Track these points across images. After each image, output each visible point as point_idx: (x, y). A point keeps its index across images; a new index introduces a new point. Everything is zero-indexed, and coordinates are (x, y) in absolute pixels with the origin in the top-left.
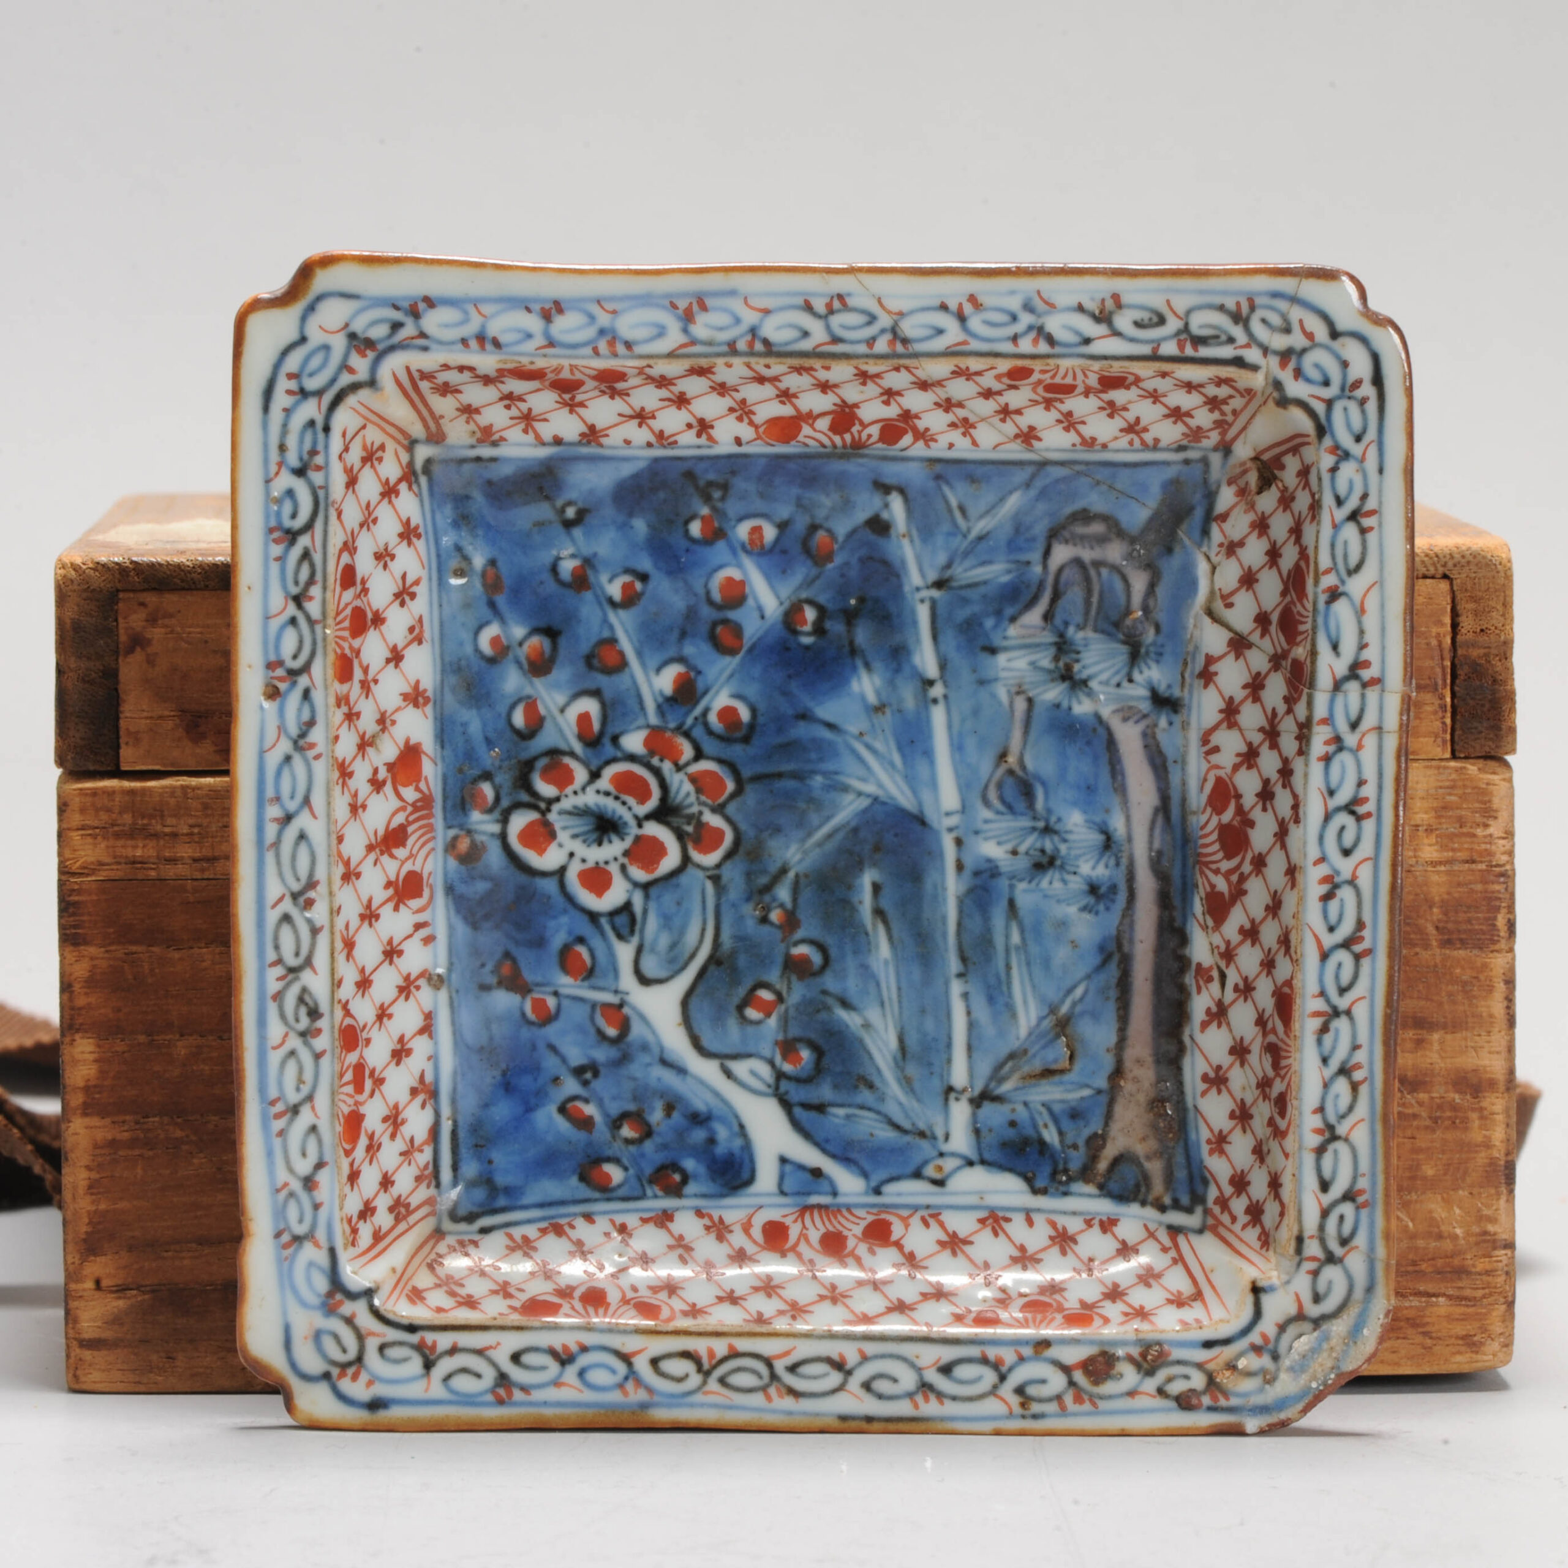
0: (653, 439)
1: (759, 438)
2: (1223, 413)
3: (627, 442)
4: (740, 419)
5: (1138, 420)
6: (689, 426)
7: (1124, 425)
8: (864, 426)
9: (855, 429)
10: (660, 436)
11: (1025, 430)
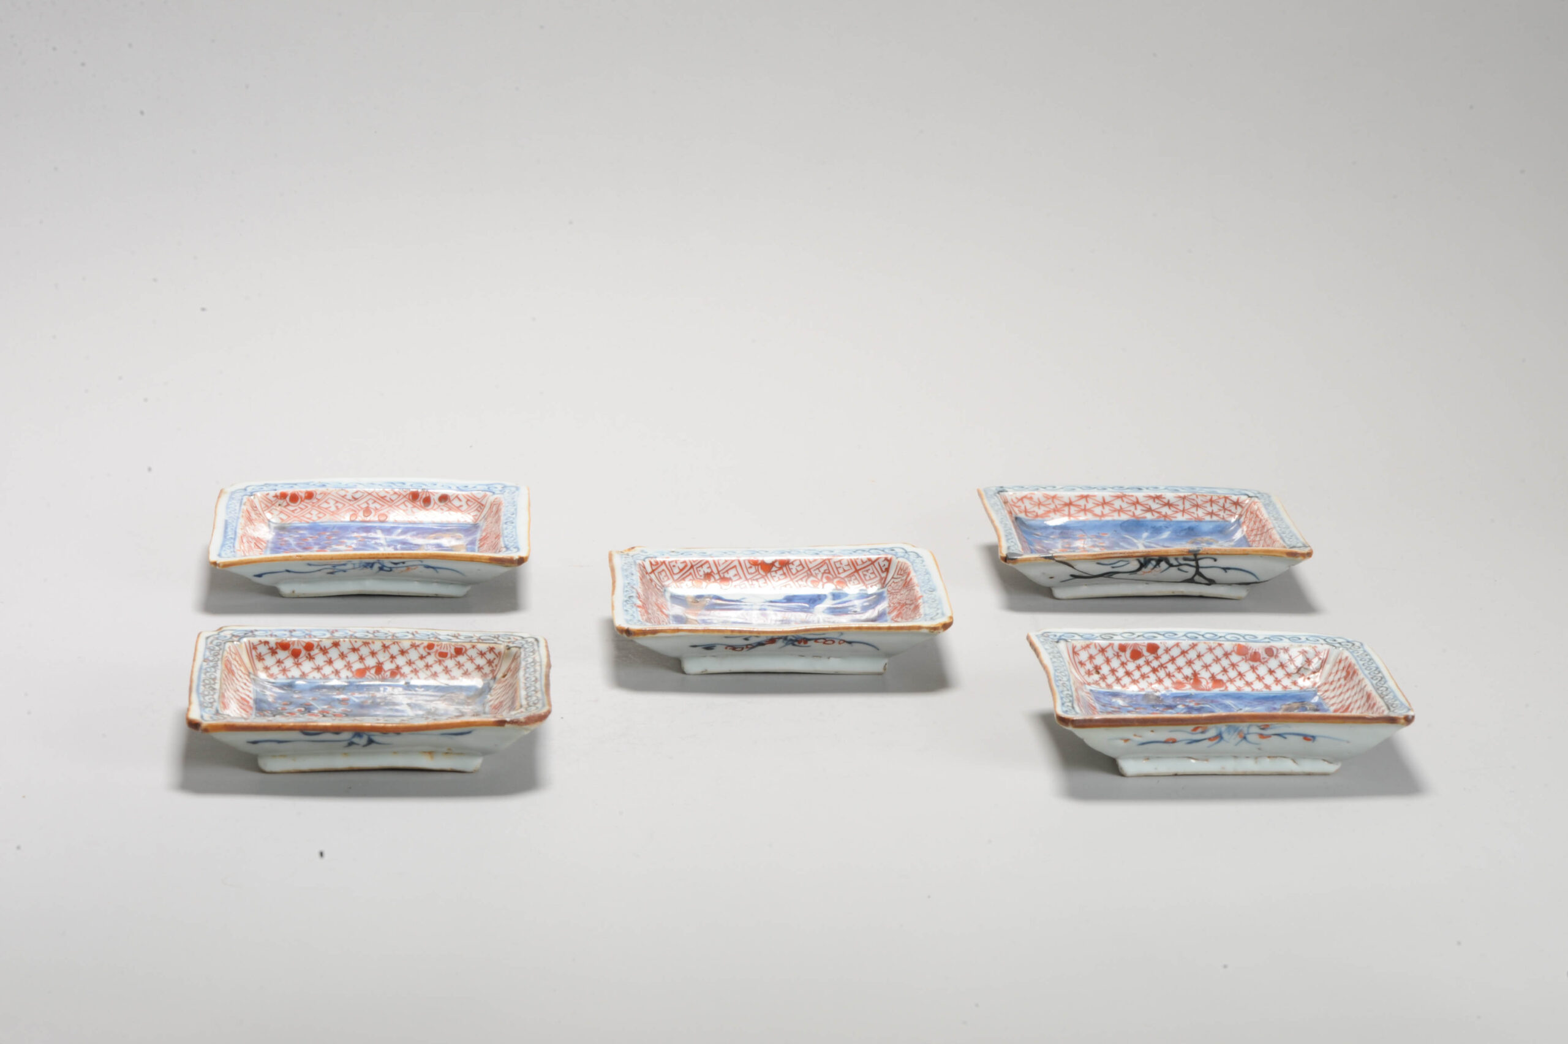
0: (322, 677)
1: (353, 676)
2: (493, 667)
3: (314, 678)
4: (348, 669)
5: (467, 670)
6: (333, 672)
7: (463, 672)
8: (385, 672)
9: (383, 673)
10: (324, 675)
11: (433, 673)
